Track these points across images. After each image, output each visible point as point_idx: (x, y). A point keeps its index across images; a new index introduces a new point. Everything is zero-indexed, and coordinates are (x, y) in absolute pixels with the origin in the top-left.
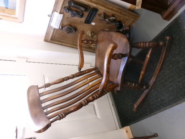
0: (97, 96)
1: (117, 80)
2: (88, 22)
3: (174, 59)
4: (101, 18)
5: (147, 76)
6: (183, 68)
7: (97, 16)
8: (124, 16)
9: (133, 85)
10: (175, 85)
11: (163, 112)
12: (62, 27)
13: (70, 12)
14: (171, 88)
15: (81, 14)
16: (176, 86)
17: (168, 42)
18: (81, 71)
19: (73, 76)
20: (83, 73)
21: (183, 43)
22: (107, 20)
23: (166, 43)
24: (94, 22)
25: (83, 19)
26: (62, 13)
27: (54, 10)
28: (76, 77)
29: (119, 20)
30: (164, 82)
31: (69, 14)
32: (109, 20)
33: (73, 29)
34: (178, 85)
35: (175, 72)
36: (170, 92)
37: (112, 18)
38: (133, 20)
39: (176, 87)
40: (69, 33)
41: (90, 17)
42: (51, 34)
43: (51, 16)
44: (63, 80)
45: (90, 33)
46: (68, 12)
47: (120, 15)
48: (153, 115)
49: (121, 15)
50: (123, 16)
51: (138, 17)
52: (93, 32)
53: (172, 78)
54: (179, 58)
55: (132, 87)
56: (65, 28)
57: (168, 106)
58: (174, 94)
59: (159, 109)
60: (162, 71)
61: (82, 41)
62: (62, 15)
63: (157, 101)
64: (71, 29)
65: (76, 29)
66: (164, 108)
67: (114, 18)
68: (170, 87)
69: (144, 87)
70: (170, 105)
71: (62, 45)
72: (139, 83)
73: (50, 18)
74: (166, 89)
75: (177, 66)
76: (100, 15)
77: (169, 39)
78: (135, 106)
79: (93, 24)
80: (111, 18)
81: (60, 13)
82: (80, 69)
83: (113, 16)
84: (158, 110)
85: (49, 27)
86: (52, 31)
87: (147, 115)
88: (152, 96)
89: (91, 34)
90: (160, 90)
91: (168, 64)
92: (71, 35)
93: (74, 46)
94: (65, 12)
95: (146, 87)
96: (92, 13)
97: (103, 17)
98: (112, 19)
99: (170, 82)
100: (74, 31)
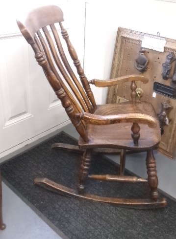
0: (72, 111)
1: (93, 139)
2: (157, 87)
3: (136, 220)
4: (164, 105)
5: (97, 188)
6: (128, 236)
7: (167, 98)
8: (172, 136)
9: (85, 167)
10: (99, 232)
11: (49, 228)
12: (144, 52)
13: (169, 61)
14: (92, 228)
15: (167, 76)
16: (98, 235)
17: (159, 203)
18: (90, 84)
19: (81, 73)
20: (87, 87)
21: (162, 225)
22: (164, 112)
23: (156, 201)
24: (157, 96)
25: (160, 80)
26: (164, 51)
27: (167, 40)
28: (81, 78)
29: (165, 131)
30: (98, 216)
31: (164, 59)
32: (164, 117)
33: (143, 67)
34: (102, 237)
35: (118, 226)
36: (86, 228)
37: (168, 120)
38: (168, 150)
39: (96, 234)
40: (137, 62)
41: (164, 89)
42: (131, 37)
43: (158, 36)
44: (75, 59)
45: (139, 92)
46: (168, 59)
47: (173, 129)
48: (36, 213)
49: (173, 132)
50: (172, 134)
51: (172, 158)
52: (141, 97)
53: (108, 225)
54: (140, 226)
55: (82, 165)
56: (144, 56)
57: (62, 231)
58: (85, 234)
59: (51, 220)
60: (112, 207)
61: (133, 82)
62: (162, 50)
63: (63, 213)
64: (144, 64)
65: (143, 71)
66: (57, 226)
67: (167, 122)
68: (94, 227)
69: (82, 187)
70: (65, 234)
71: (115, 53)
72: (89, 176)
73: (156, 34)
74: (87, 221)
75: (128, 227)
76: (169, 102)
77: (163, 204)
78: (44, 181)
79: (154, 95)
80: (167, 118)
81: (165, 48)
82: (93, 82)
83: (170, 121)
84: (48, 218)
85: (143, 34)
86: (138, 39)
87: (33, 203)
88: (67, 203)
89: (139, 94)
90: (82, 214)
91: (126, 214)
92: (133, 64)
93: (115, 72)
94: (168, 54)
95: (82, 189)
96: (170, 91)
97: (167, 107)
98: (166, 120)
99: (100, 225)
100: (140, 69)
